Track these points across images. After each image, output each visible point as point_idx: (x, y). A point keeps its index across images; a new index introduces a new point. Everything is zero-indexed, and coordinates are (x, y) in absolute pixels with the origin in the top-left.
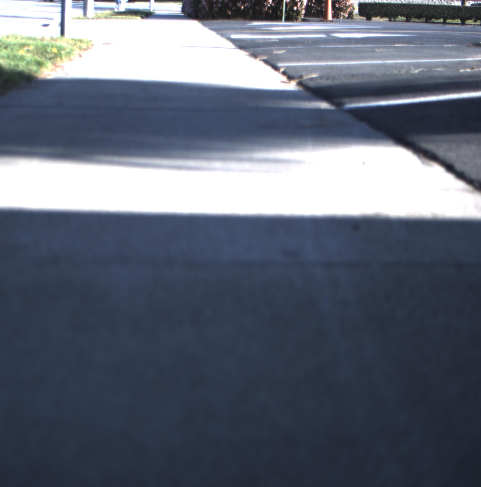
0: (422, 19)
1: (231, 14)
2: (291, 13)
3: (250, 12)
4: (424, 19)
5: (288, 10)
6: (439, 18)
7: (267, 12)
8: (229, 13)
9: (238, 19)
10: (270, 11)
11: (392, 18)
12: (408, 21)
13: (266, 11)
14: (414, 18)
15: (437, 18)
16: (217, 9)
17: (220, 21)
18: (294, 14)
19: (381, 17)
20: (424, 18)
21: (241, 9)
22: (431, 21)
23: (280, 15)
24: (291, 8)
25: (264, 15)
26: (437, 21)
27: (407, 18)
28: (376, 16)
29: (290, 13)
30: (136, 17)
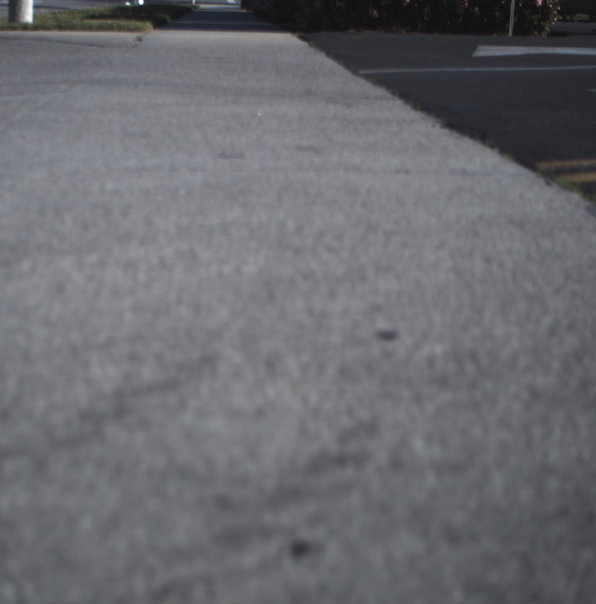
1: (377, 16)
2: (528, 13)
3: (426, 10)
5: (521, 5)
8: (373, 14)
10: (477, 9)
18: (536, 17)
21: (405, 2)
24: (530, 2)
25: (461, 18)
30: (139, 24)
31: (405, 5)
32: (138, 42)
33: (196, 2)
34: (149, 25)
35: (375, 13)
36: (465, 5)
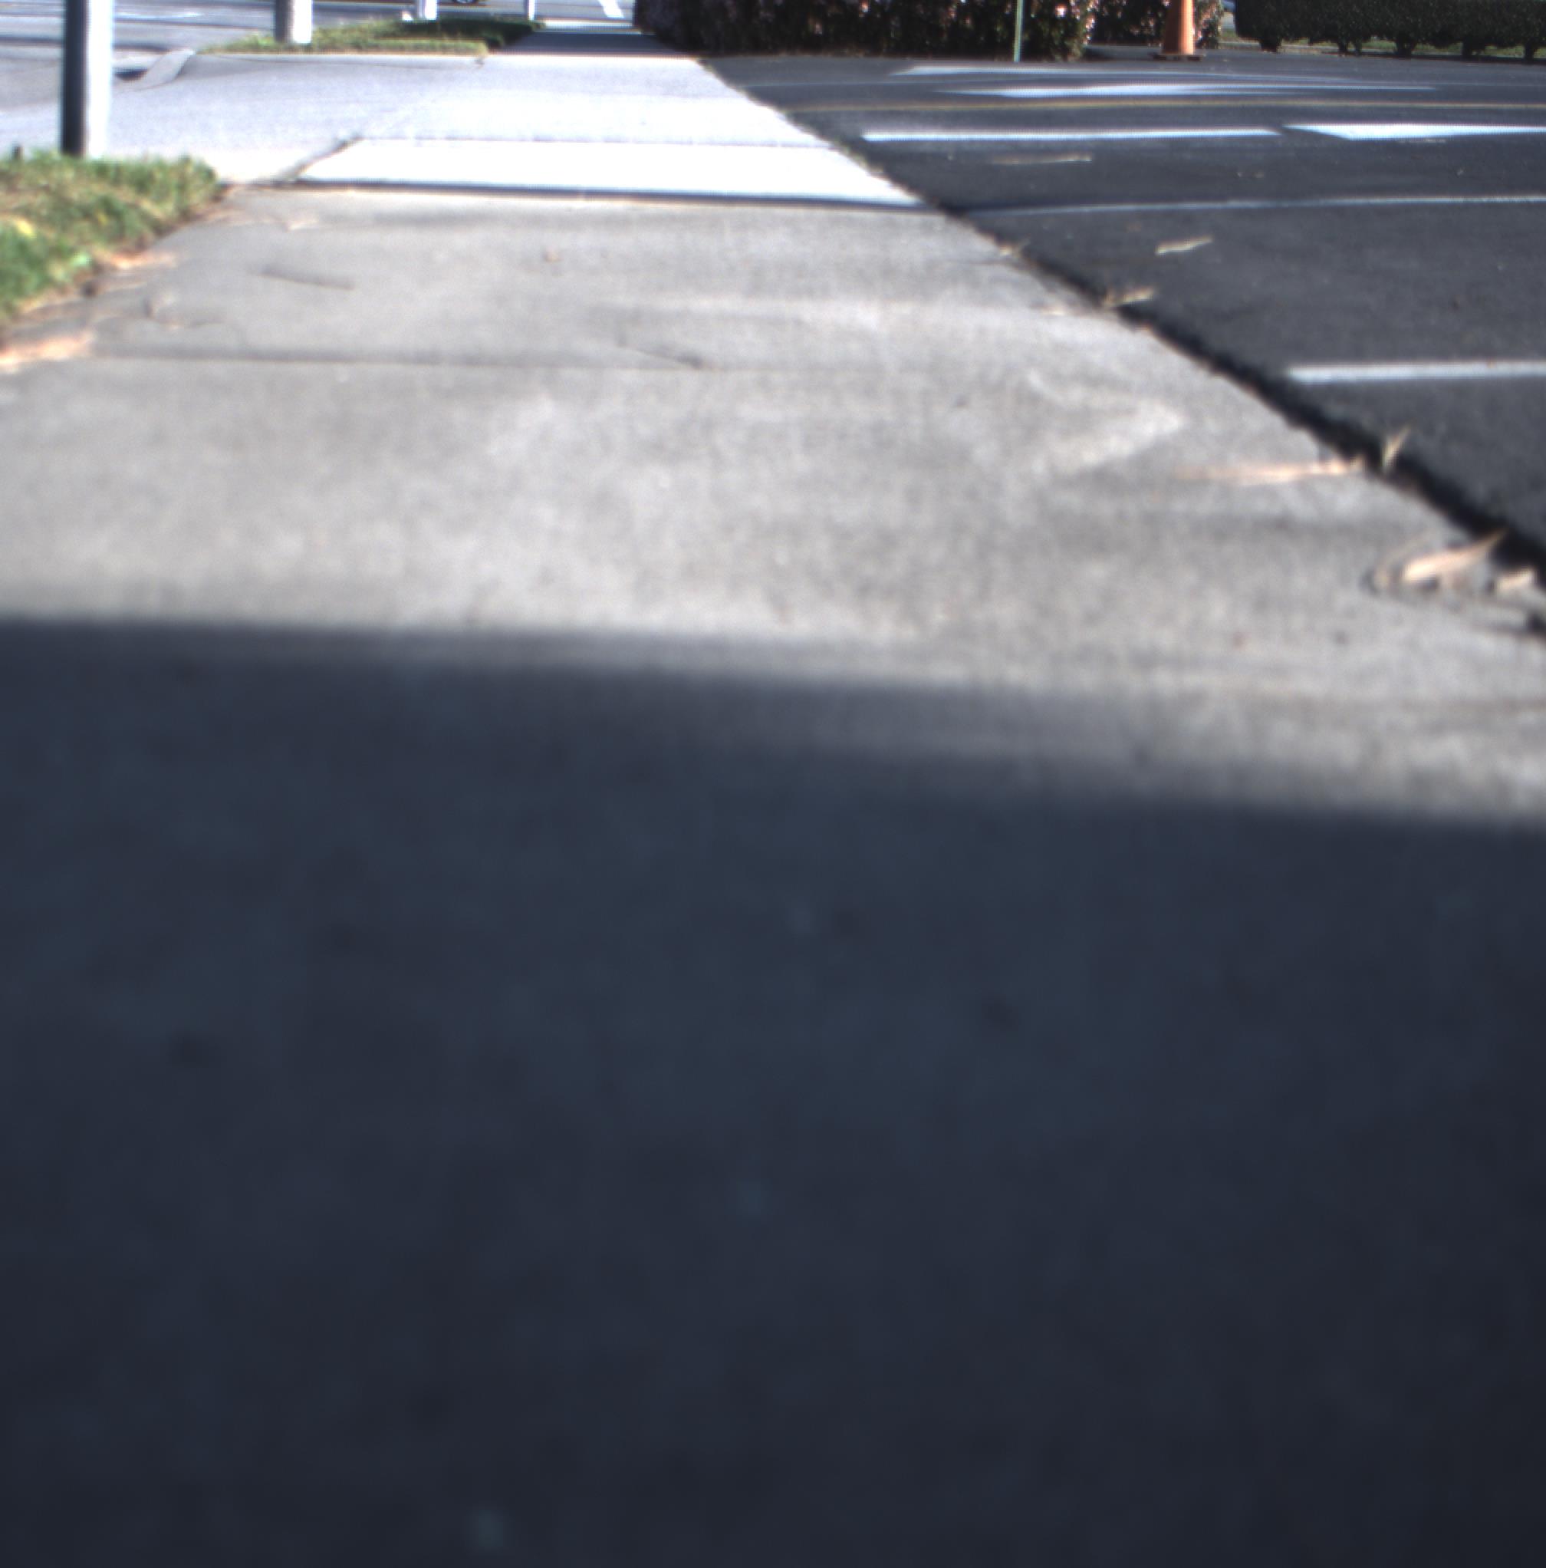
0: (1452, 47)
1: (821, 33)
2: (1045, 27)
3: (893, 23)
4: (1458, 48)
5: (1033, 16)
6: (1512, 45)
7: (956, 27)
8: (814, 28)
9: (846, 51)
10: (968, 21)
11: (1350, 44)
12: (1402, 53)
13: (951, 21)
14: (1424, 43)
15: (1501, 44)
16: (768, 15)
17: (782, 59)
18: (1057, 34)
19: (1312, 42)
20: (1460, 44)
21: (862, 12)
22: (1482, 54)
23: (1005, 37)
24: (1046, 11)
25: (945, 37)
26: (1501, 54)
27: (1399, 42)
28: (1295, 35)
29: (1043, 28)
30: (471, 44)
31: (861, 16)
32: (478, 65)
33: (537, 16)
34: (482, 47)
35: (818, 28)
36: (951, 16)
